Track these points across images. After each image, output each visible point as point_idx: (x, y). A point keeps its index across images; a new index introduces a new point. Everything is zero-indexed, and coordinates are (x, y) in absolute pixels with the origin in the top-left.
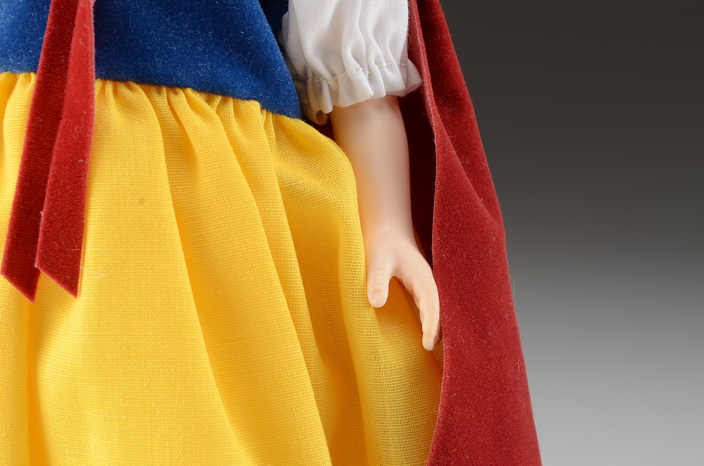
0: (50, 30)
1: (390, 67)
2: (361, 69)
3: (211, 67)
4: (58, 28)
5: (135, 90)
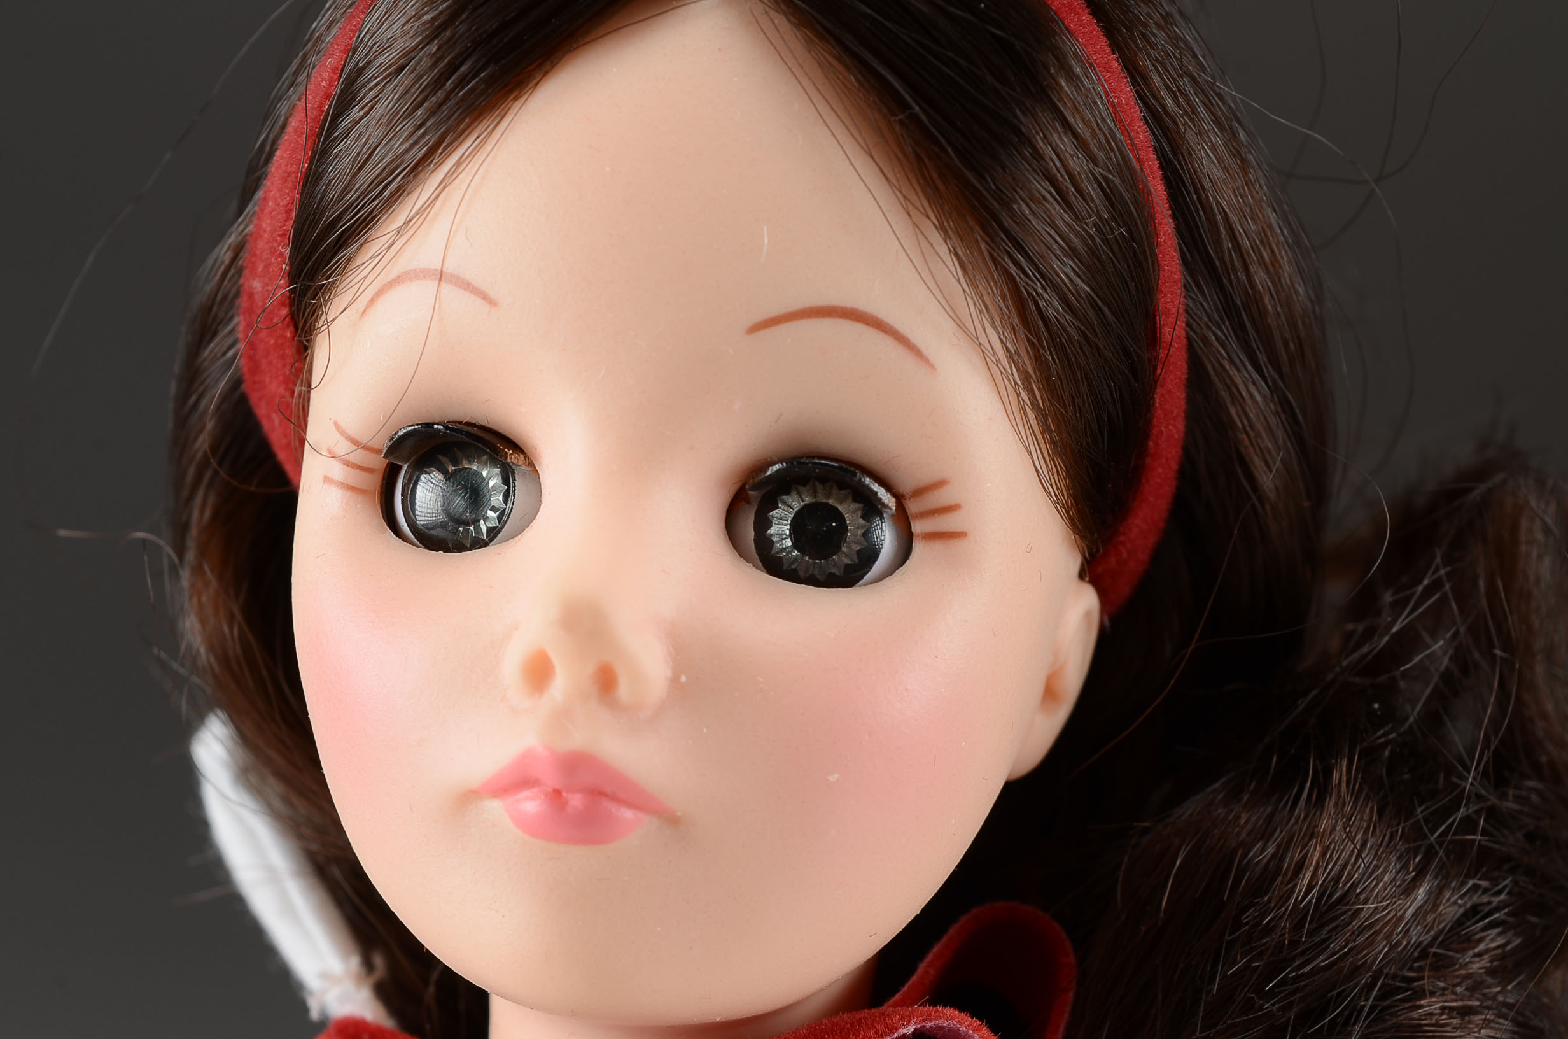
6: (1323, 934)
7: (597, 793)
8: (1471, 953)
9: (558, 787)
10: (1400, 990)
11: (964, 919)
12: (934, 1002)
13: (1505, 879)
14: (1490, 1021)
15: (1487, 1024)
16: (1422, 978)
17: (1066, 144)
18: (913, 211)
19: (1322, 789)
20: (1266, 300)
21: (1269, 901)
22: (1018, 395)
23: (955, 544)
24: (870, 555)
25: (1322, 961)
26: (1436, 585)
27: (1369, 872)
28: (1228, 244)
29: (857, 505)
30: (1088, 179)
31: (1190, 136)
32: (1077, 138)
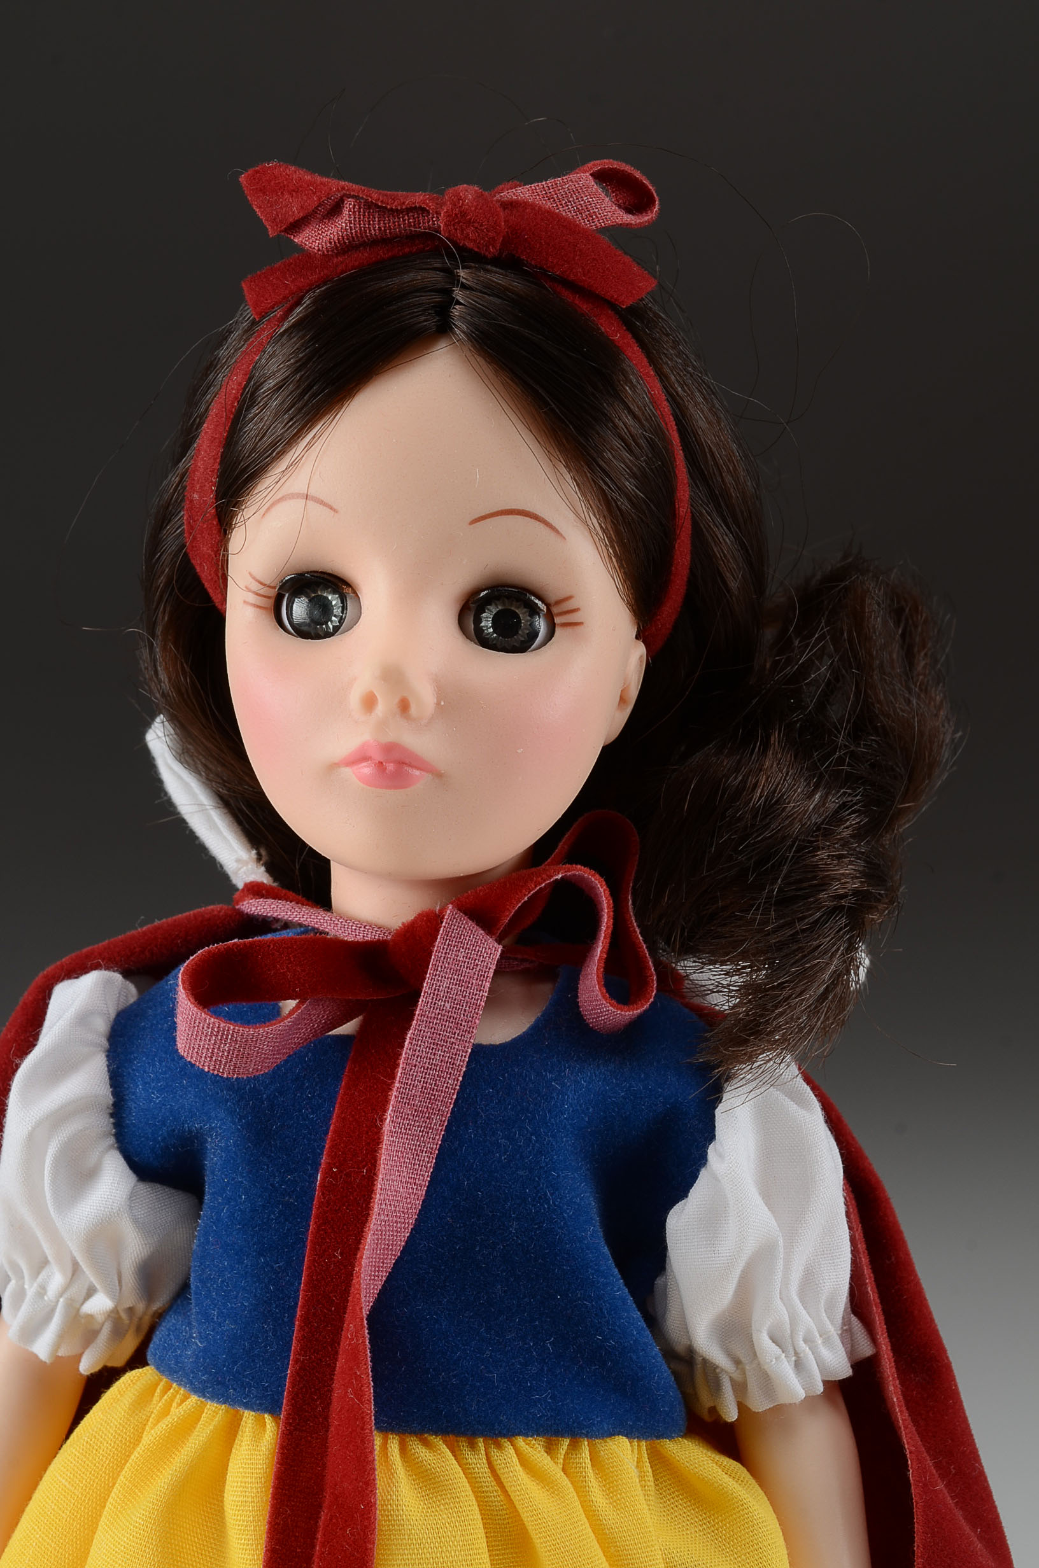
0: (297, 1361)
1: (827, 1341)
2: (784, 1355)
3: (553, 1397)
4: (310, 1358)
5: (435, 1447)
6: (768, 820)
7: (401, 763)
8: (843, 827)
9: (382, 761)
10: (806, 847)
11: (580, 819)
12: (571, 863)
13: (859, 788)
14: (853, 861)
15: (851, 863)
16: (818, 841)
18: (552, 458)
19: (766, 746)
20: (732, 490)
21: (740, 804)
22: (608, 550)
23: (576, 628)
24: (534, 636)
25: (767, 834)
26: (822, 637)
27: (790, 788)
28: (711, 463)
29: (526, 610)
30: (641, 437)
32: (635, 417)
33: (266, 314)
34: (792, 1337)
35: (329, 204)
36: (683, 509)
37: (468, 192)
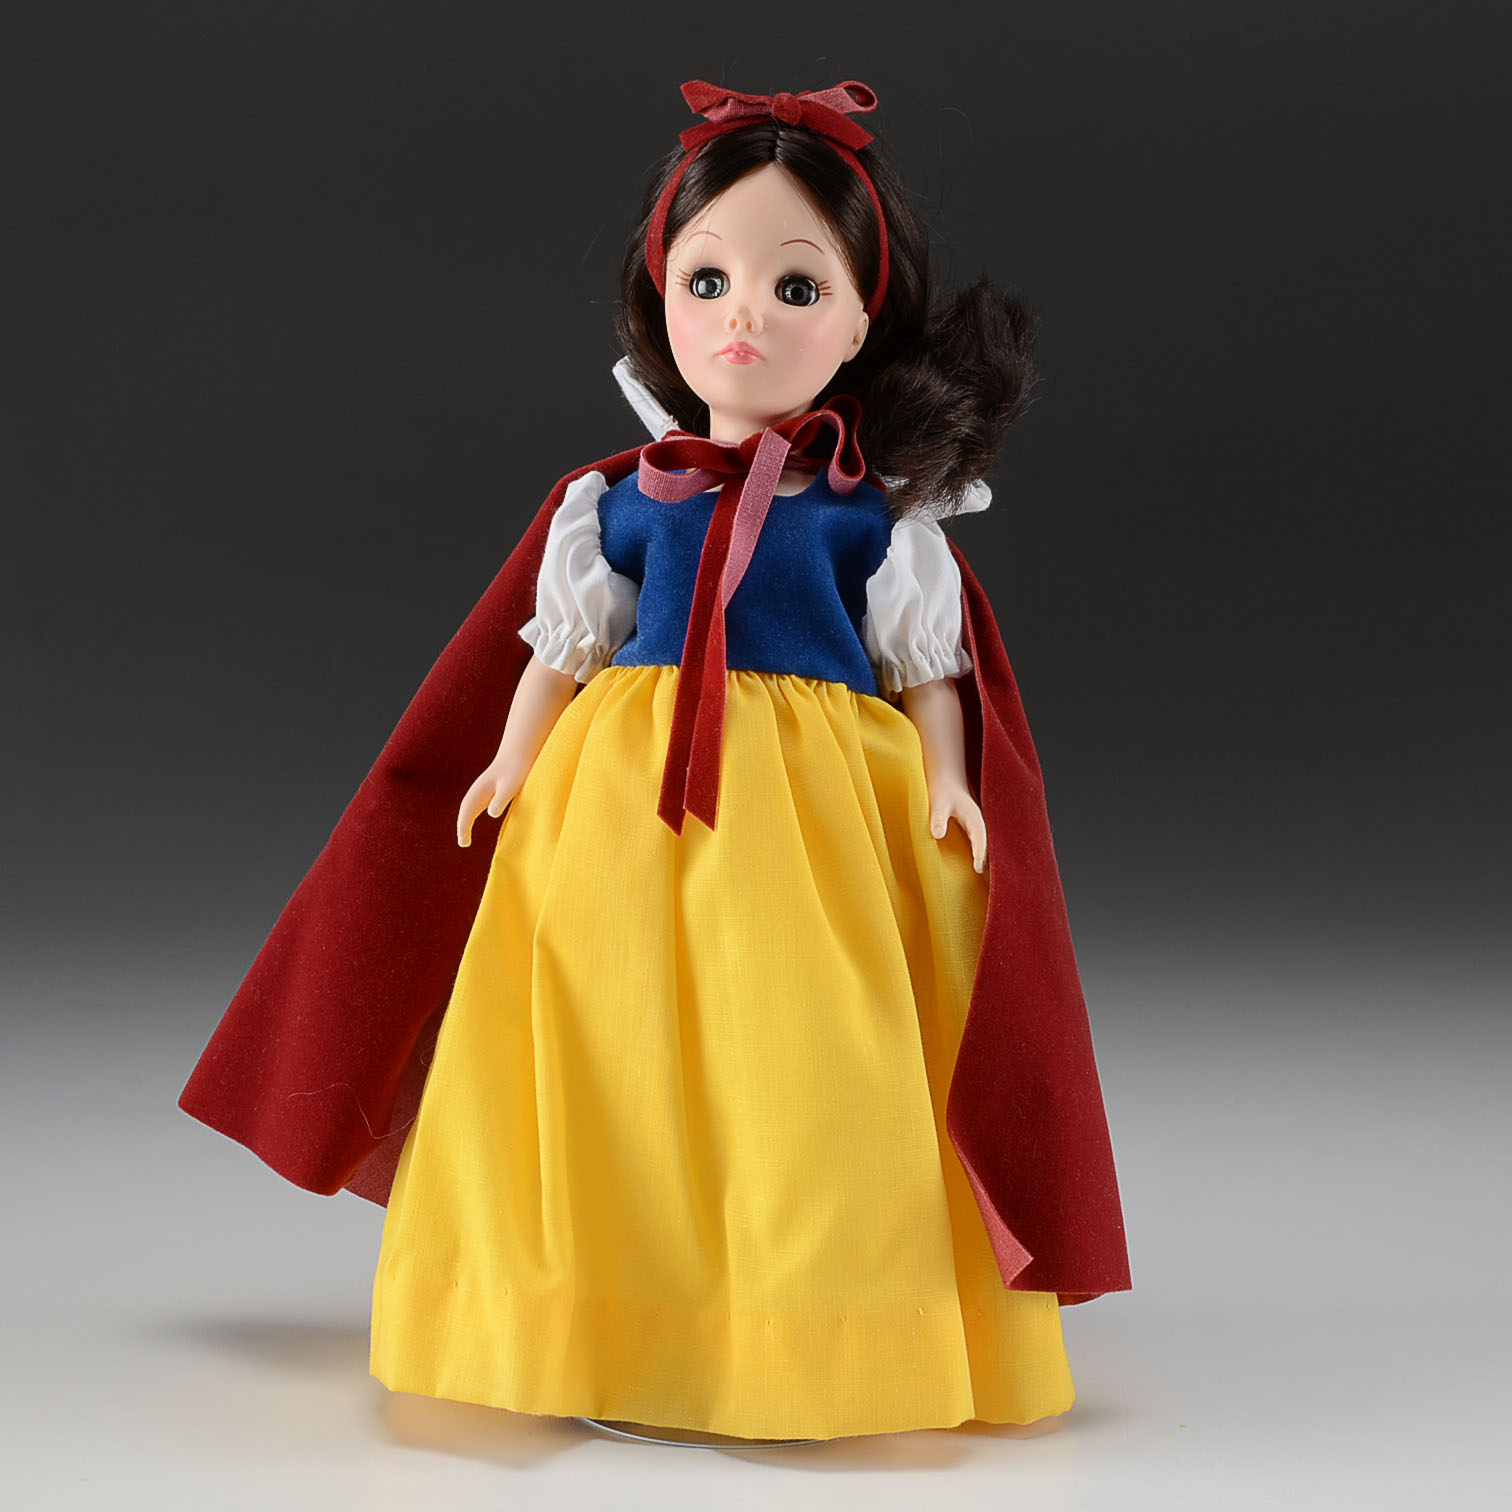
0: (689, 634)
1: (947, 655)
2: (924, 657)
4: (696, 632)
5: (753, 677)
6: (921, 396)
7: (746, 352)
8: (962, 404)
9: (738, 351)
12: (829, 410)
16: (948, 409)
17: (855, 201)
21: (907, 388)
22: (845, 261)
23: (831, 296)
24: (810, 299)
25: (920, 402)
29: (806, 287)
31: (888, 197)
32: (859, 200)
33: (690, 149)
34: (928, 647)
35: (721, 100)
36: (885, 246)
37: (785, 96)
